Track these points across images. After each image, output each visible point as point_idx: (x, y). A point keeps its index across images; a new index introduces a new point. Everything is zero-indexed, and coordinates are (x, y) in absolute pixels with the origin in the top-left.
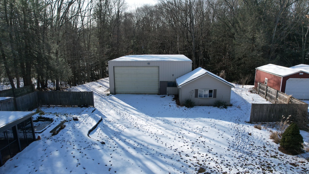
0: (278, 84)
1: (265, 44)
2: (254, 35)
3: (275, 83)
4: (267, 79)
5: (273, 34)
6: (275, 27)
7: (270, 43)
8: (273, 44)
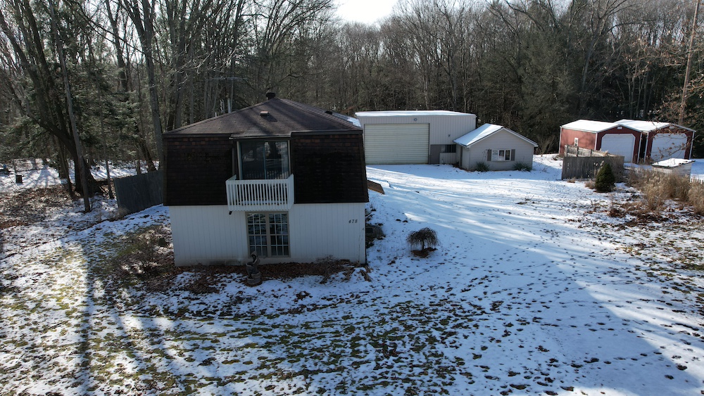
0: (592, 142)
1: (572, 92)
2: (553, 79)
3: (588, 142)
4: (577, 139)
5: (582, 76)
6: (585, 66)
7: (579, 90)
8: (584, 92)
